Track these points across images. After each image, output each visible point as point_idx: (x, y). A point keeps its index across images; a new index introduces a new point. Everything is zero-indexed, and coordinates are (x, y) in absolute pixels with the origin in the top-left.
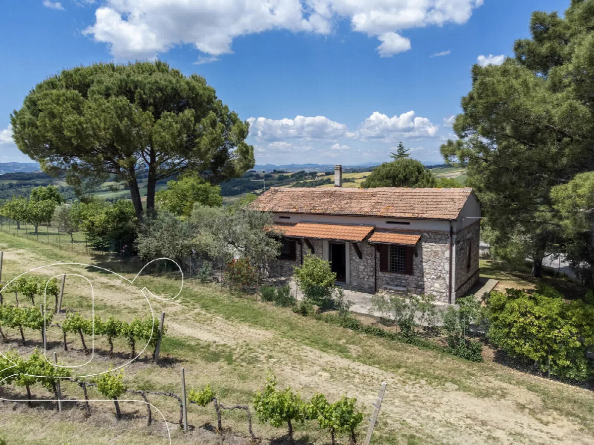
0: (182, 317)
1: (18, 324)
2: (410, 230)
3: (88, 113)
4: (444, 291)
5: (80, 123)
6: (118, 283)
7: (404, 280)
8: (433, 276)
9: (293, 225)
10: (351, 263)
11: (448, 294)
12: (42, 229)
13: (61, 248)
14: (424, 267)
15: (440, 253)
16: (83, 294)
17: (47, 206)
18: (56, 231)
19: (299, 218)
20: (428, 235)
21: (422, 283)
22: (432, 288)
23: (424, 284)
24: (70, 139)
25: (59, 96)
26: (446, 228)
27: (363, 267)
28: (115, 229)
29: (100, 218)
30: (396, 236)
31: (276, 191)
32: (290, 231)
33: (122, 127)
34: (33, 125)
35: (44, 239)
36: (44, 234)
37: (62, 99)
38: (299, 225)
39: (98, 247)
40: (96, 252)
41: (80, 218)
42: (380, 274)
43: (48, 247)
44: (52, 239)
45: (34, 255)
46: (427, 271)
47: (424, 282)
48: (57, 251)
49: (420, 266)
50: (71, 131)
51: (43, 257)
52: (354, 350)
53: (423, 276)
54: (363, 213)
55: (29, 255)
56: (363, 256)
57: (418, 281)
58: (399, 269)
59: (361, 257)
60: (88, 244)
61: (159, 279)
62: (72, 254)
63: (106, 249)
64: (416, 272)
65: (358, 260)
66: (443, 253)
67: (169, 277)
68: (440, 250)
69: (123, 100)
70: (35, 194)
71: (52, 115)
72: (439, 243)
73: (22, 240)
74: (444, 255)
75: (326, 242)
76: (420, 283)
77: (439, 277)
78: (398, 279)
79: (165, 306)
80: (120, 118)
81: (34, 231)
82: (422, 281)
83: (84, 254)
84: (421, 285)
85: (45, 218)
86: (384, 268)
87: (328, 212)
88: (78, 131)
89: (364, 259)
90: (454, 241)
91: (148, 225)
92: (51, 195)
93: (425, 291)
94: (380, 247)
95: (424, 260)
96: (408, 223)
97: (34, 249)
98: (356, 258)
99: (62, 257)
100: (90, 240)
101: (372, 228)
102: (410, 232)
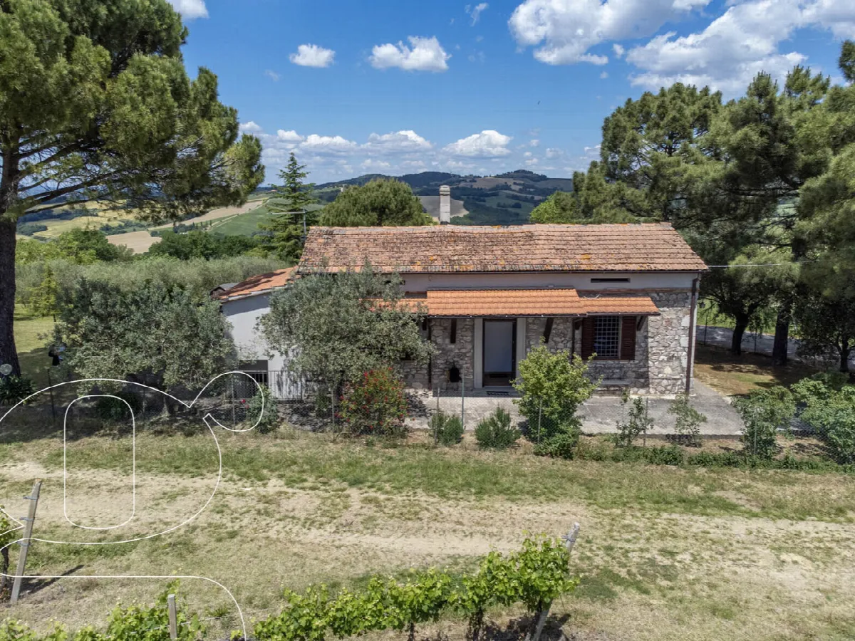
2: (631, 290)
4: (678, 377)
7: (617, 368)
8: (662, 358)
11: (685, 380)
14: (650, 345)
15: (675, 321)
20: (658, 295)
22: (660, 375)
23: (648, 371)
26: (687, 283)
38: (432, 295)
46: (654, 350)
47: (648, 367)
49: (643, 345)
53: (647, 359)
57: (641, 367)
58: (608, 352)
64: (638, 354)
66: (679, 319)
68: (674, 316)
72: (673, 307)
74: (680, 323)
76: (642, 370)
77: (670, 358)
78: (609, 368)
82: (645, 366)
84: (644, 372)
93: (651, 381)
95: (650, 335)
98: (537, 343)
102: (630, 293)
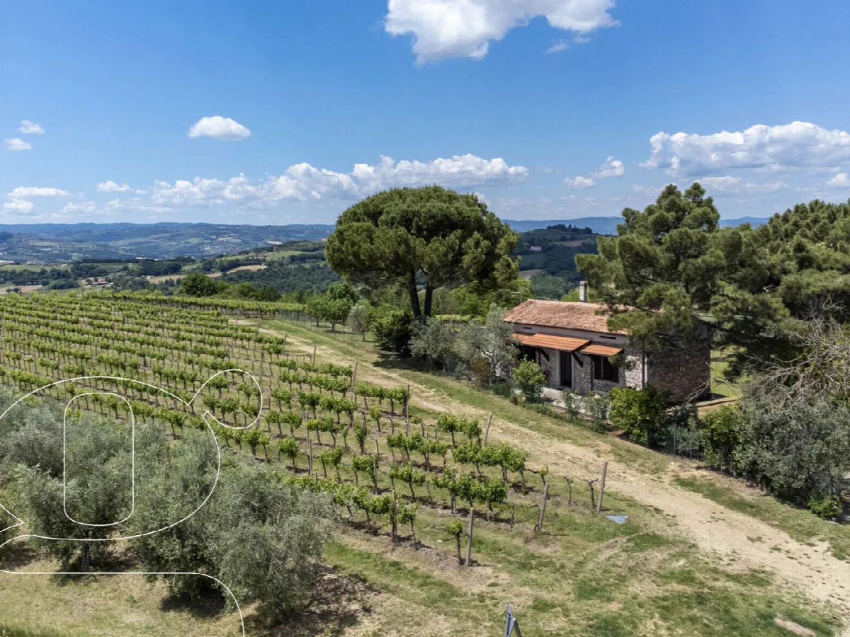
0: (431, 399)
1: (330, 389)
2: (616, 344)
3: (377, 242)
5: (372, 250)
6: (394, 375)
7: (612, 386)
9: (532, 334)
10: (575, 371)
12: (339, 327)
13: (354, 347)
14: (626, 376)
15: (637, 364)
16: (369, 381)
17: (344, 305)
18: (351, 330)
19: (538, 329)
20: (628, 348)
24: (364, 260)
25: (358, 228)
27: (584, 375)
28: (398, 331)
29: (387, 320)
30: (604, 348)
32: (526, 340)
33: (400, 252)
34: (339, 250)
35: (340, 337)
36: (340, 333)
37: (360, 230)
38: (537, 335)
39: (385, 348)
40: (383, 352)
41: (371, 318)
42: (596, 381)
43: (345, 345)
44: (347, 338)
45: (333, 351)
46: (628, 380)
48: (350, 348)
49: (623, 375)
50: (366, 256)
51: (340, 353)
52: (532, 423)
53: (625, 384)
54: (582, 328)
55: (330, 351)
56: (584, 364)
58: (609, 377)
59: (582, 366)
60: (377, 344)
61: (426, 375)
62: (363, 352)
63: (390, 349)
64: (621, 380)
65: (580, 368)
67: (434, 374)
69: (402, 230)
70: (332, 290)
71: (353, 244)
73: (322, 337)
74: (639, 366)
75: (558, 352)
77: (636, 385)
79: (422, 392)
80: (399, 244)
81: (332, 329)
83: (373, 352)
85: (340, 317)
86: (598, 376)
87: (558, 325)
88: (370, 256)
89: (584, 367)
90: (646, 355)
91: (420, 329)
94: (595, 358)
95: (626, 371)
96: (614, 338)
97: (333, 347)
98: (578, 366)
99: (355, 354)
100: (378, 341)
101: (587, 341)
102: (615, 346)
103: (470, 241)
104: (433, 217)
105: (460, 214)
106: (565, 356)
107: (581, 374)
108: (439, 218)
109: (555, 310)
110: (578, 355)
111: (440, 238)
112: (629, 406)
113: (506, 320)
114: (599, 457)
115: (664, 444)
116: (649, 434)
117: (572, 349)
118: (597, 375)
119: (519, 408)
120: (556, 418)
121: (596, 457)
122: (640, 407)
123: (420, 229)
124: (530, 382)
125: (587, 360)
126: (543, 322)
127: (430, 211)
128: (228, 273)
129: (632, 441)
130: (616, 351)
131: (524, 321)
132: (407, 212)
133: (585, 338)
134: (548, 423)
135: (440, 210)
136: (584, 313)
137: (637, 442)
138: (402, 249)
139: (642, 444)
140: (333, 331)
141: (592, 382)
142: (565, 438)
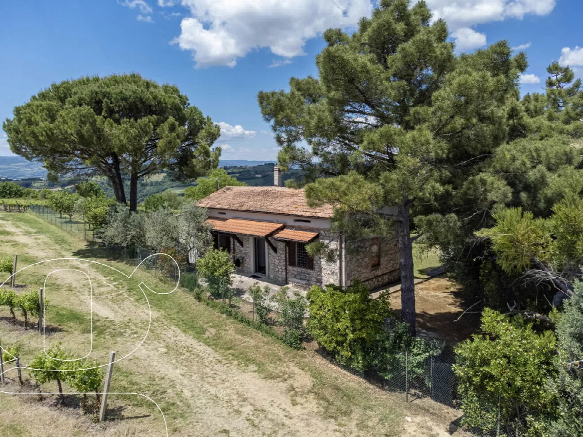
2: (311, 228)
5: (50, 129)
7: (307, 274)
8: (328, 272)
9: (225, 220)
10: (269, 257)
19: (232, 214)
20: (324, 232)
21: (320, 277)
23: (322, 279)
27: (278, 262)
30: (299, 232)
31: (228, 189)
32: (219, 226)
33: (84, 132)
38: (230, 220)
42: (290, 268)
46: (324, 267)
47: (322, 276)
48: (68, 237)
49: (319, 262)
51: (52, 242)
53: (321, 272)
54: (275, 211)
56: (278, 250)
57: (318, 276)
58: (304, 263)
59: (276, 252)
62: (76, 240)
65: (274, 255)
68: (333, 247)
72: (332, 241)
74: (336, 252)
75: (252, 238)
76: (319, 278)
77: (333, 273)
78: (303, 273)
80: (83, 123)
81: (69, 220)
87: (251, 209)
89: (278, 253)
90: (343, 239)
92: (91, 190)
94: (289, 243)
96: (309, 222)
98: (271, 251)
101: (280, 225)
102: (311, 230)
103: (166, 126)
104: (125, 99)
105: (155, 98)
106: (259, 242)
107: (275, 260)
108: (132, 100)
109: (249, 195)
110: (272, 241)
111: (132, 120)
112: (337, 318)
113: (200, 205)
114: (294, 404)
115: (388, 377)
116: (364, 359)
117: (264, 235)
118: (291, 262)
119: (201, 307)
120: (242, 321)
121: (289, 407)
122: (352, 320)
123: (111, 112)
124: (216, 274)
125: (281, 246)
126: (236, 207)
127: (121, 92)
128: (66, 188)
129: (338, 365)
130: (311, 235)
131: (218, 206)
132: (97, 93)
133: (278, 222)
134: (231, 331)
135: (134, 92)
136: (277, 197)
137: (347, 367)
138: (86, 129)
139: (354, 372)
140: (71, 222)
141: (286, 269)
142: (249, 361)
